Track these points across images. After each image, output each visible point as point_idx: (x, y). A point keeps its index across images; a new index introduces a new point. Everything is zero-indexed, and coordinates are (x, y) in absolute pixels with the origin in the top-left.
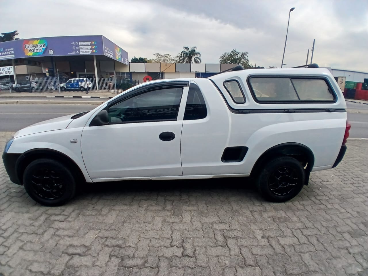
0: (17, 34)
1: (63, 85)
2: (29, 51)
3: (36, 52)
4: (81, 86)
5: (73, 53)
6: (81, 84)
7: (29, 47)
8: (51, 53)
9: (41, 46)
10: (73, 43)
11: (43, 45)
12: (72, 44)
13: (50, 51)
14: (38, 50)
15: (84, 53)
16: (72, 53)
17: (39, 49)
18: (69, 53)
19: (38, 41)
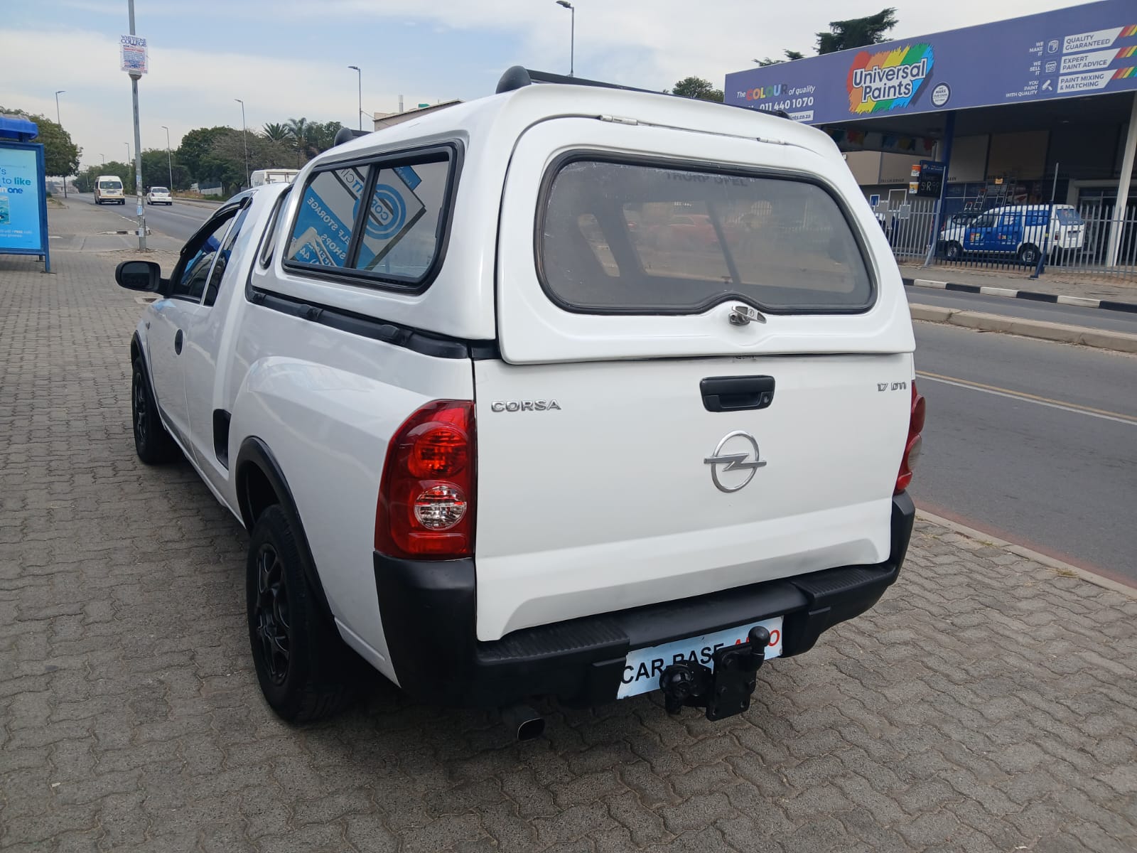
0: (891, 24)
1: (955, 233)
2: (866, 93)
3: (886, 98)
4: (1032, 241)
5: (1028, 93)
6: (1032, 234)
7: (868, 77)
8: (940, 97)
9: (909, 71)
10: (1038, 48)
11: (918, 68)
12: (1031, 50)
13: (937, 89)
14: (897, 88)
15: (1078, 89)
16: (1021, 94)
17: (900, 85)
18: (1008, 95)
19: (902, 50)
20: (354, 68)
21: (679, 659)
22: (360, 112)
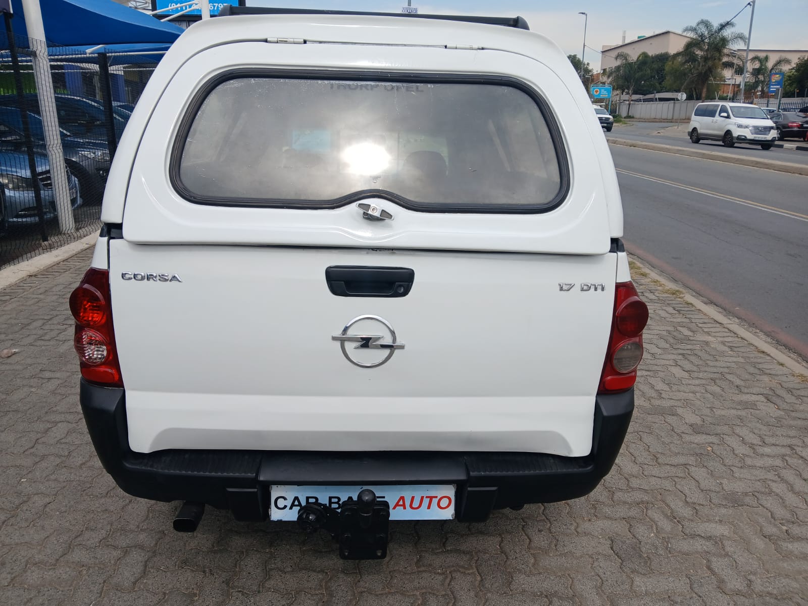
20: (583, 13)
21: (311, 500)
22: (584, 46)
